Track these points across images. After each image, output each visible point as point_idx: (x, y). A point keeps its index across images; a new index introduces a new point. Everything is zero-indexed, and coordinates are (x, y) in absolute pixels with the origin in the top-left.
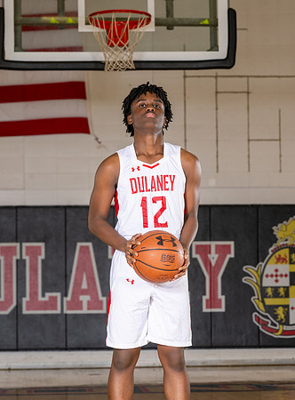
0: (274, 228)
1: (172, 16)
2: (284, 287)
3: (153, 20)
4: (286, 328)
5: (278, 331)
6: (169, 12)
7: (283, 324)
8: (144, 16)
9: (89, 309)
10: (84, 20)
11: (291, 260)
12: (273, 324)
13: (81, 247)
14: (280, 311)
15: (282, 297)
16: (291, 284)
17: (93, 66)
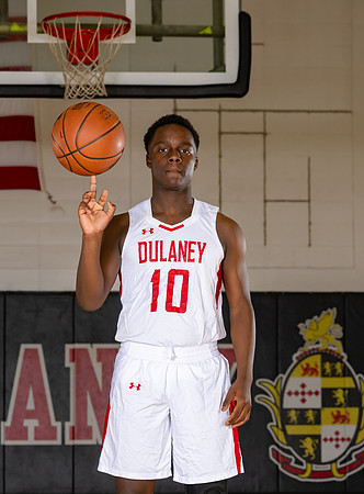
0: (300, 325)
1: (161, 22)
2: (313, 410)
3: (133, 27)
4: (316, 467)
6: (156, 17)
7: (312, 462)
8: (121, 22)
9: (36, 438)
10: (35, 27)
11: (323, 371)
12: (297, 462)
13: (27, 350)
14: (308, 444)
15: (310, 423)
16: (324, 405)
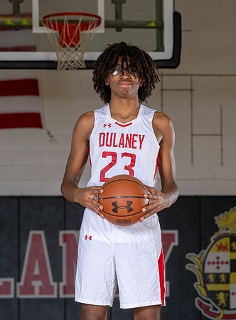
0: (216, 218)
1: (121, 19)
2: (225, 274)
3: (103, 22)
4: (227, 312)
5: (219, 315)
6: (118, 15)
7: (224, 309)
8: (94, 19)
9: (40, 294)
10: (38, 22)
11: (231, 248)
12: (214, 308)
13: (34, 235)
14: (221, 297)
15: (223, 283)
16: (232, 270)
17: (46, 65)
